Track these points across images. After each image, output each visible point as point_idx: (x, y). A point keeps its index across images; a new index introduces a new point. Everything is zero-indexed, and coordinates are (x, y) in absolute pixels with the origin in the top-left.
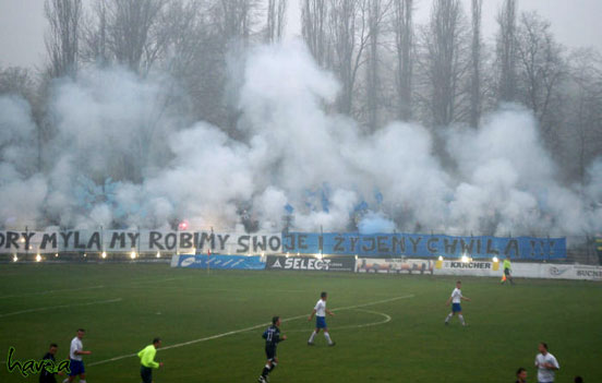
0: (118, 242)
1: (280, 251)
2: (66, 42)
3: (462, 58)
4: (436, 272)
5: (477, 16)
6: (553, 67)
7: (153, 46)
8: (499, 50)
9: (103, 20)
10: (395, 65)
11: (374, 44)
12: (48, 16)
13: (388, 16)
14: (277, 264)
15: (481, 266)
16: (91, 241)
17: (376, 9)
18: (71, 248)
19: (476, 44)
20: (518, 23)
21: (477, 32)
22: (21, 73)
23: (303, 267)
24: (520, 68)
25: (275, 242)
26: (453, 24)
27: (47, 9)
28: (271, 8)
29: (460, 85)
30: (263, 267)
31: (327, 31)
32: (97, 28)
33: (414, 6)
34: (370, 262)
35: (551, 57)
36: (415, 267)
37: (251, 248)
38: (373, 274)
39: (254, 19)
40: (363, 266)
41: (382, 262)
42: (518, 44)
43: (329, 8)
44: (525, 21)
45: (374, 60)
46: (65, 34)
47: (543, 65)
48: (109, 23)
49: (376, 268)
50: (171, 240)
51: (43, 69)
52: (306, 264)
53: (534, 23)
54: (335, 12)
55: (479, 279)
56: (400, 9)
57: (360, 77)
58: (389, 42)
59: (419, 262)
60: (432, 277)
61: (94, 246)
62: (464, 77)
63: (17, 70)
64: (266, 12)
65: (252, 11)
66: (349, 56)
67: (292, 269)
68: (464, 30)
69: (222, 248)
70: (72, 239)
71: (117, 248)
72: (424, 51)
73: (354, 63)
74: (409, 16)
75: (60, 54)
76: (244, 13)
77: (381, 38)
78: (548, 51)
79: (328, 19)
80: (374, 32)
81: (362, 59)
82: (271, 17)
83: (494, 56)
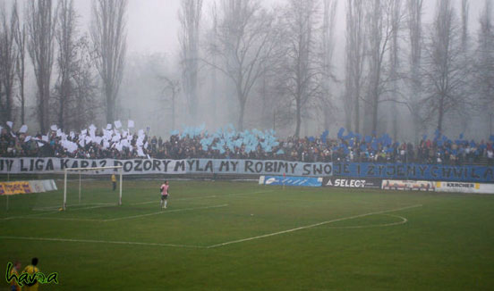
0: (224, 167)
1: (331, 174)
2: (191, 36)
3: (455, 46)
4: (437, 189)
5: (465, 18)
7: (248, 39)
8: (480, 41)
9: (215, 22)
10: (409, 51)
11: (395, 37)
12: (180, 18)
13: (404, 17)
14: (330, 183)
15: (467, 186)
16: (207, 167)
17: (397, 14)
18: (194, 171)
19: (465, 37)
21: (465, 28)
22: (162, 56)
23: (347, 185)
25: (328, 169)
26: (449, 23)
27: (179, 11)
28: (326, 13)
29: (453, 64)
30: (320, 185)
31: (363, 28)
32: (211, 27)
33: (422, 11)
34: (392, 182)
36: (423, 186)
37: (312, 172)
38: (395, 191)
39: (314, 20)
40: (388, 185)
41: (400, 183)
43: (365, 13)
45: (395, 47)
46: (190, 31)
48: (219, 23)
49: (396, 186)
50: (259, 166)
51: (176, 53)
52: (349, 183)
54: (369, 16)
55: (466, 194)
56: (414, 13)
57: (386, 57)
58: (405, 35)
59: (425, 183)
60: (435, 193)
61: (209, 170)
63: (160, 53)
64: (323, 16)
65: (313, 17)
66: (378, 44)
67: (339, 186)
68: (456, 27)
69: (293, 172)
70: (194, 165)
71: (224, 172)
72: (430, 41)
73: (381, 50)
74: (419, 18)
75: (187, 43)
76: (308, 17)
77: (400, 33)
79: (364, 20)
80: (395, 29)
81: (386, 47)
82: (326, 18)
83: (477, 44)
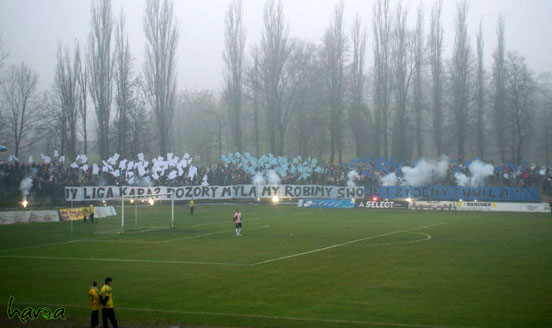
0: (267, 192)
1: (363, 197)
2: (235, 74)
3: (472, 79)
4: (458, 209)
5: (480, 54)
6: (528, 84)
7: (286, 76)
8: (494, 74)
9: (256, 61)
10: (432, 84)
11: (418, 72)
12: (224, 59)
13: (426, 55)
14: (362, 205)
15: (485, 205)
16: (251, 192)
17: (419, 50)
18: (239, 196)
19: (481, 71)
20: (505, 58)
21: (480, 63)
22: (209, 93)
23: (377, 206)
24: (508, 85)
25: (360, 192)
26: (466, 59)
27: (224, 55)
28: (356, 51)
29: (471, 95)
30: (353, 206)
31: (390, 64)
32: (253, 65)
33: (443, 48)
34: (418, 203)
35: (526, 77)
36: (445, 206)
37: (346, 195)
38: (420, 211)
39: (345, 58)
40: (414, 205)
41: (425, 203)
42: (505, 70)
43: (391, 50)
44: (510, 56)
45: (418, 82)
46: (234, 69)
47: (522, 82)
48: (260, 62)
49: (421, 206)
50: (298, 191)
51: (222, 90)
52: (379, 205)
53: (515, 58)
54: (394, 53)
55: (485, 212)
56: (434, 51)
57: (410, 91)
58: (427, 71)
59: (448, 203)
60: (456, 212)
61: (253, 195)
62: (473, 91)
63: (207, 91)
64: (353, 54)
65: (345, 54)
66: (403, 79)
67: (370, 207)
68: (472, 62)
69: (329, 195)
70: (240, 190)
71: (266, 196)
72: (449, 75)
73: (406, 84)
74: (439, 55)
75: (232, 81)
76: (339, 55)
77: (422, 68)
78: (524, 74)
79: (390, 57)
80: (418, 64)
81: (411, 80)
82: (356, 56)
83: (491, 78)
